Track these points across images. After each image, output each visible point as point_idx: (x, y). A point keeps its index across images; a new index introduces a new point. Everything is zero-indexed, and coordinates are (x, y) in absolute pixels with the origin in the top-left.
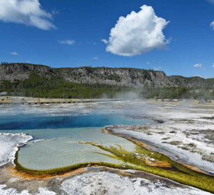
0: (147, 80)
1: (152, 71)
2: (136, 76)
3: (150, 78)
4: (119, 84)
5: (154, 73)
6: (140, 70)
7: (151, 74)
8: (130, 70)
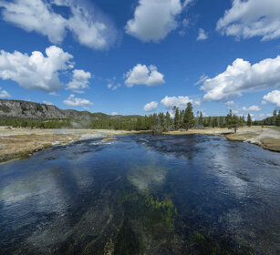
0: (38, 112)
1: (45, 105)
2: (28, 108)
3: (41, 110)
4: (8, 114)
5: (47, 107)
6: (32, 104)
7: (44, 107)
8: (21, 102)
